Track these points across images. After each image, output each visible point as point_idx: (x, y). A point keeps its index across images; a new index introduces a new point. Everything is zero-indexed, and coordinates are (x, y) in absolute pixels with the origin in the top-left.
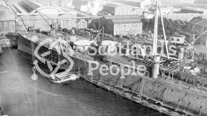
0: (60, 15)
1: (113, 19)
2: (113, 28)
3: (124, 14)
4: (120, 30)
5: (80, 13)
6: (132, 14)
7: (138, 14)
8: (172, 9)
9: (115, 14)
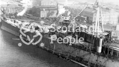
0: (8, 5)
1: (40, 8)
2: (40, 13)
3: (46, 5)
4: (44, 14)
5: (20, 4)
6: (51, 5)
7: (54, 5)
8: (74, 2)
9: (41, 5)
